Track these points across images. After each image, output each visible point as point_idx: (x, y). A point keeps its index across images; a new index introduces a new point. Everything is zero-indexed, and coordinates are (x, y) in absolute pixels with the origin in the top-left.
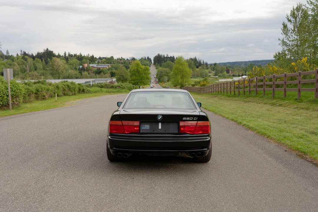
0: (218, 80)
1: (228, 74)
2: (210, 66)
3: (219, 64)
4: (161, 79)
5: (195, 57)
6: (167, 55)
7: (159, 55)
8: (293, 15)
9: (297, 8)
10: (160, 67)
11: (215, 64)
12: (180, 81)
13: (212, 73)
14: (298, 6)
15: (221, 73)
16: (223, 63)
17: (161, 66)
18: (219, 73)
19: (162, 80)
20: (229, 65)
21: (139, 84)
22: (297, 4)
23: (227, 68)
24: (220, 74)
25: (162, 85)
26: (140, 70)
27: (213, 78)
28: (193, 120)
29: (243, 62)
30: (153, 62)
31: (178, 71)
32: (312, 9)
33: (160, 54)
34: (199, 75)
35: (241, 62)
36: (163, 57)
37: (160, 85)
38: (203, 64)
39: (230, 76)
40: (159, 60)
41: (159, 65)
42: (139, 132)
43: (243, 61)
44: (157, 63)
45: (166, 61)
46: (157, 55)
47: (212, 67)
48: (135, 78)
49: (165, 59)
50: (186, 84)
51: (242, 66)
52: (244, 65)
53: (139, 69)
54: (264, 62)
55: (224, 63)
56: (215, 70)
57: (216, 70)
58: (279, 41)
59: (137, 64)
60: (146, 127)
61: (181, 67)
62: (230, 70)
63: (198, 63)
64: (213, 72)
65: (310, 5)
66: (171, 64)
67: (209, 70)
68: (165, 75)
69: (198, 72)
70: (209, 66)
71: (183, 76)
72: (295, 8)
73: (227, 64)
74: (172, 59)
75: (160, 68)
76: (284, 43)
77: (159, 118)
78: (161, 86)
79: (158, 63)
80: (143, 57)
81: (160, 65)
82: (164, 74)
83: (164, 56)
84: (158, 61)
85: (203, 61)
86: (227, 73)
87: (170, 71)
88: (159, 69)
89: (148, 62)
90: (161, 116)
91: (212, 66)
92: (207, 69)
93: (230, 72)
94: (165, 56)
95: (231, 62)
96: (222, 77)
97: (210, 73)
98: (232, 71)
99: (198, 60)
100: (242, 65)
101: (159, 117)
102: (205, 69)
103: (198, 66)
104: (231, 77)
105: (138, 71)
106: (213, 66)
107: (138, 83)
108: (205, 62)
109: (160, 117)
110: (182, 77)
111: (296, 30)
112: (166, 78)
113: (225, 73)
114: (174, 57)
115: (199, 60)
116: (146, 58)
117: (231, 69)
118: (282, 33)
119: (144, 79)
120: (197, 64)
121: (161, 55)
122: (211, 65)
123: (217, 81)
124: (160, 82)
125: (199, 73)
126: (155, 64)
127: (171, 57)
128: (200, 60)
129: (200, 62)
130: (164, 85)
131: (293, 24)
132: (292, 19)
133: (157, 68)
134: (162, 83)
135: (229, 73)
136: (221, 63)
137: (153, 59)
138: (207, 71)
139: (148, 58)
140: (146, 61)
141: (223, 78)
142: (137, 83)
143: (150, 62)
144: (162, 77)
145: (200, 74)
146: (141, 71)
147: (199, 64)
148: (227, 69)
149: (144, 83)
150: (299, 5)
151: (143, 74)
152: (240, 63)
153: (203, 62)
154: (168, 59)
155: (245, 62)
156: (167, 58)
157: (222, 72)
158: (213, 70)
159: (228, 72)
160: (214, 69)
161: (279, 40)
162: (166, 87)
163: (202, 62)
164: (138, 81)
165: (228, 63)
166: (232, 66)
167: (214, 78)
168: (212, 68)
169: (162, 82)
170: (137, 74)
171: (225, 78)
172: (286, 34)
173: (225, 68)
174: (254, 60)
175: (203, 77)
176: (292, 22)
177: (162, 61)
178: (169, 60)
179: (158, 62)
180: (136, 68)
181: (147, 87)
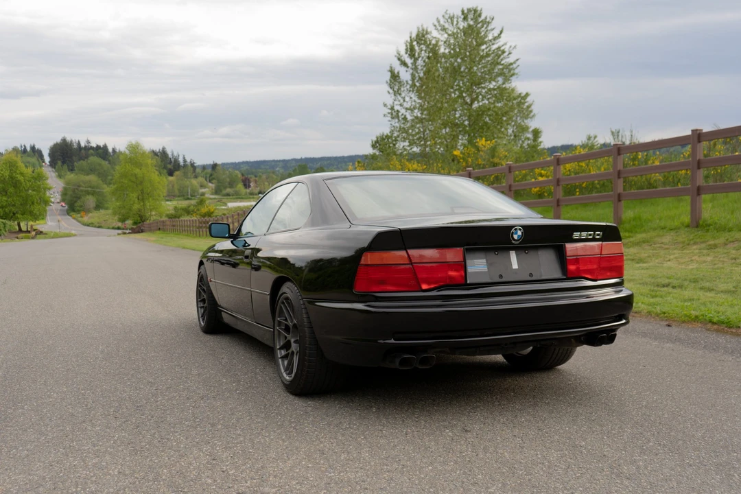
0: (225, 204)
1: (248, 191)
2: (202, 172)
3: (223, 164)
4: (79, 203)
5: (164, 148)
6: (88, 142)
7: (64, 140)
8: (411, 51)
9: (418, 35)
10: (68, 173)
11: (214, 166)
12: (136, 206)
13: (208, 188)
14: (419, 31)
15: (230, 187)
16: (232, 164)
17: (72, 170)
18: (225, 188)
19: (81, 206)
20: (245, 168)
21: (19, 216)
22: (418, 28)
23: (243, 175)
24: (228, 190)
25: (80, 219)
26: (21, 178)
27: (211, 199)
28: (594, 240)
29: (280, 161)
30: (47, 159)
31: (130, 180)
32: (445, 42)
33: (68, 139)
34: (177, 192)
35: (274, 161)
36: (75, 146)
37: (74, 218)
38: (185, 166)
39: (251, 194)
40: (65, 154)
41: (65, 167)
42: (463, 282)
43: (279, 159)
44: (59, 163)
45: (87, 157)
46: (58, 140)
47: (206, 174)
48: (7, 201)
49: (83, 151)
50: (151, 215)
51: (278, 171)
52: (283, 167)
53: (17, 176)
54: (325, 163)
55: (235, 163)
56: (214, 181)
57: (219, 181)
58: (385, 108)
59: (10, 162)
60: (478, 267)
61: (137, 171)
62: (252, 180)
63: (171, 162)
64: (210, 184)
65: (441, 32)
66: (100, 165)
67: (201, 179)
68: (88, 193)
69: (173, 186)
70: (198, 170)
71: (142, 193)
72: (414, 36)
73: (242, 166)
74: (102, 152)
75: (71, 176)
76: (394, 114)
77: (516, 237)
78: (79, 222)
79: (63, 163)
80: (19, 146)
81: (68, 166)
82: (85, 191)
83: (79, 143)
84: (62, 156)
85: (184, 158)
86: (246, 188)
87: (101, 182)
88: (66, 177)
89: (34, 160)
90: (520, 229)
91: (206, 171)
92: (196, 177)
93: (252, 184)
94: (83, 145)
95: (252, 160)
96: (234, 197)
97: (202, 186)
98: (256, 182)
99: (170, 156)
100: (277, 169)
101: (516, 233)
102: (190, 178)
103: (170, 169)
104: (255, 196)
105: (16, 184)
106: (209, 170)
107: (14, 214)
108: (188, 160)
109: (520, 233)
110: (140, 197)
111: (418, 84)
112: (91, 201)
113: (240, 186)
114: (105, 147)
115: (173, 155)
116: (28, 149)
117: (252, 178)
118: (389, 92)
119: (33, 203)
120: (169, 166)
121: (71, 141)
122: (204, 167)
123: (223, 207)
124: (73, 210)
125: (176, 187)
126: (56, 164)
127: (98, 147)
128: (175, 154)
129: (176, 161)
130: (86, 219)
131: (411, 71)
132: (409, 61)
133: (60, 176)
134: (79, 215)
135: (249, 186)
136: (228, 164)
137: (48, 151)
138: (195, 182)
139: (33, 148)
140: (28, 156)
141: (237, 198)
142: (12, 214)
143: (40, 160)
144: (79, 198)
145: (179, 190)
146: (23, 180)
147: (174, 166)
148: (244, 178)
149: (31, 213)
150: (421, 29)
151: (28, 190)
152: (273, 163)
153: (185, 161)
154: (91, 151)
155: (284, 161)
156: (88, 148)
157: (231, 185)
158: (210, 181)
159: (246, 184)
160: (214, 179)
161: (385, 105)
162: (92, 223)
163: (181, 160)
164: (13, 209)
165: (243, 163)
166: (254, 170)
167: (215, 199)
168: (208, 176)
169: (79, 212)
170: (11, 190)
171: (242, 198)
172: (397, 93)
173: (240, 176)
174: (303, 157)
175: (186, 197)
176: (408, 67)
177: (74, 158)
178: (92, 155)
179: (64, 158)
180: (7, 174)
181: (39, 225)
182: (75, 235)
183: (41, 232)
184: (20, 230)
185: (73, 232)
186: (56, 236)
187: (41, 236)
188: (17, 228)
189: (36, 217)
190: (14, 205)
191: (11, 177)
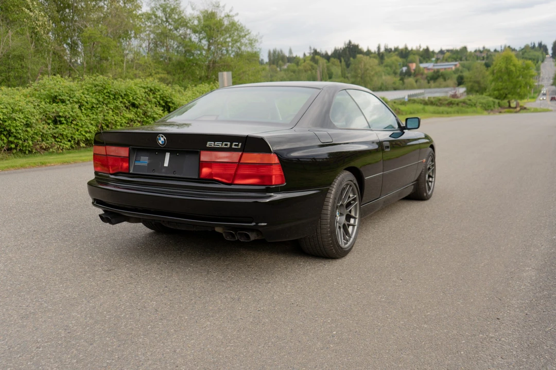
21: (510, 96)
26: (513, 69)
28: (231, 149)
30: (550, 52)
42: (128, 172)
48: (502, 85)
53: (511, 67)
59: (506, 57)
77: (160, 142)
80: (530, 44)
89: (539, 53)
90: (163, 137)
101: (160, 139)
105: (509, 73)
107: (506, 95)
116: (537, 45)
119: (520, 87)
137: (552, 46)
139: (540, 45)
140: (536, 50)
142: (504, 95)
143: (544, 53)
146: (515, 70)
149: (519, 95)
151: (518, 77)
164: (506, 91)
170: (506, 77)
180: (503, 66)
181: (523, 103)
182: (551, 111)
183: (525, 108)
184: (510, 107)
185: (550, 108)
186: (536, 111)
187: (525, 111)
188: (508, 104)
189: (522, 97)
190: (507, 89)
191: (507, 68)
